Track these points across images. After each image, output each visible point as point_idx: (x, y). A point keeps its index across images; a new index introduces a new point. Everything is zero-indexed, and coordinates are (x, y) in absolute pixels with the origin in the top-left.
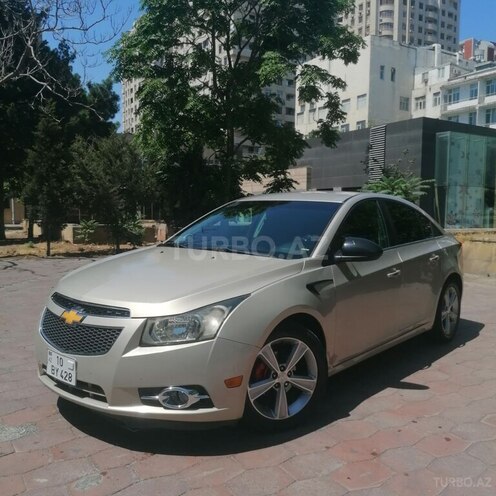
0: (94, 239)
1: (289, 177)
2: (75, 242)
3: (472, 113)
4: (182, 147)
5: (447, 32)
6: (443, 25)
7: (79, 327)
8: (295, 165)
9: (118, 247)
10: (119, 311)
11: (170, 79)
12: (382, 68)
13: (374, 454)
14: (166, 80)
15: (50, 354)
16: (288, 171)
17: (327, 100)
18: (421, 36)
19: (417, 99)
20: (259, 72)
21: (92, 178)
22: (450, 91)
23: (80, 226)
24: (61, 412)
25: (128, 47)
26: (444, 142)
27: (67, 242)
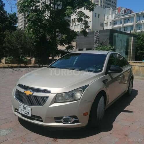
0: (12, 62)
1: (72, 45)
2: (5, 63)
3: (120, 28)
4: (40, 35)
5: (113, 4)
6: (112, 2)
7: (31, 96)
8: (74, 41)
9: (20, 65)
10: (46, 91)
11: (37, 13)
12: (96, 14)
13: (125, 135)
14: (36, 14)
15: (20, 105)
16: (72, 43)
17: (84, 22)
18: (106, 5)
19: (105, 23)
20: (66, 13)
21: (12, 43)
22: (114, 22)
23: (7, 58)
24: (21, 124)
25: (24, 2)
26: (115, 36)
27: (3, 63)
